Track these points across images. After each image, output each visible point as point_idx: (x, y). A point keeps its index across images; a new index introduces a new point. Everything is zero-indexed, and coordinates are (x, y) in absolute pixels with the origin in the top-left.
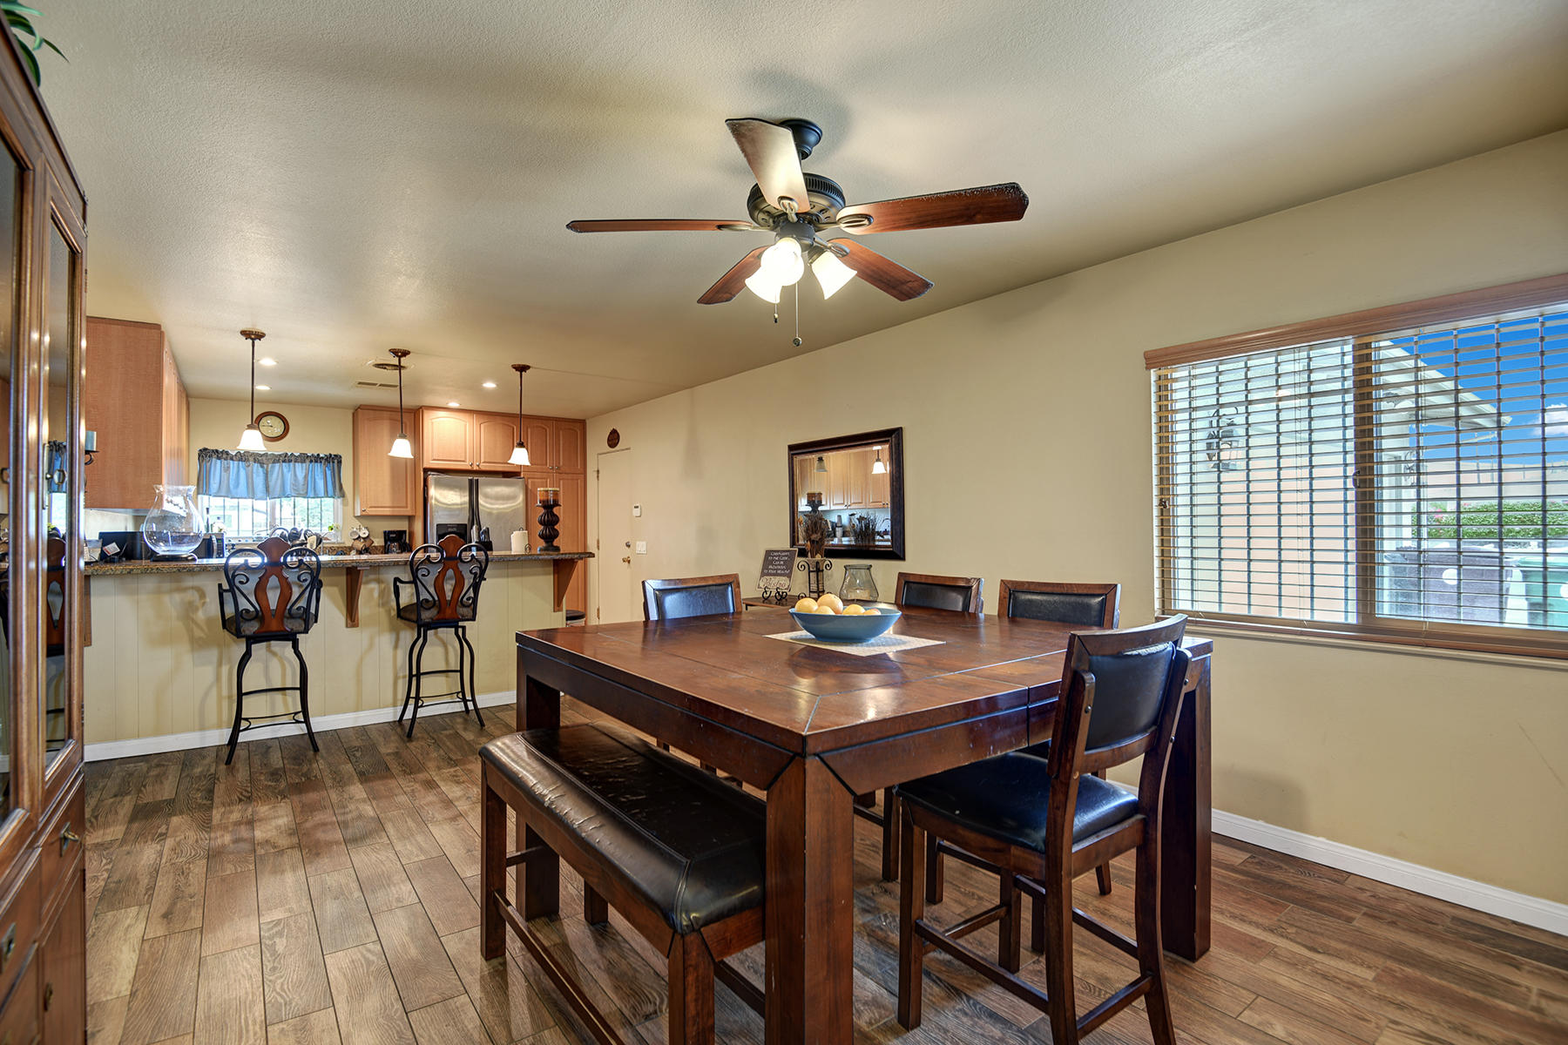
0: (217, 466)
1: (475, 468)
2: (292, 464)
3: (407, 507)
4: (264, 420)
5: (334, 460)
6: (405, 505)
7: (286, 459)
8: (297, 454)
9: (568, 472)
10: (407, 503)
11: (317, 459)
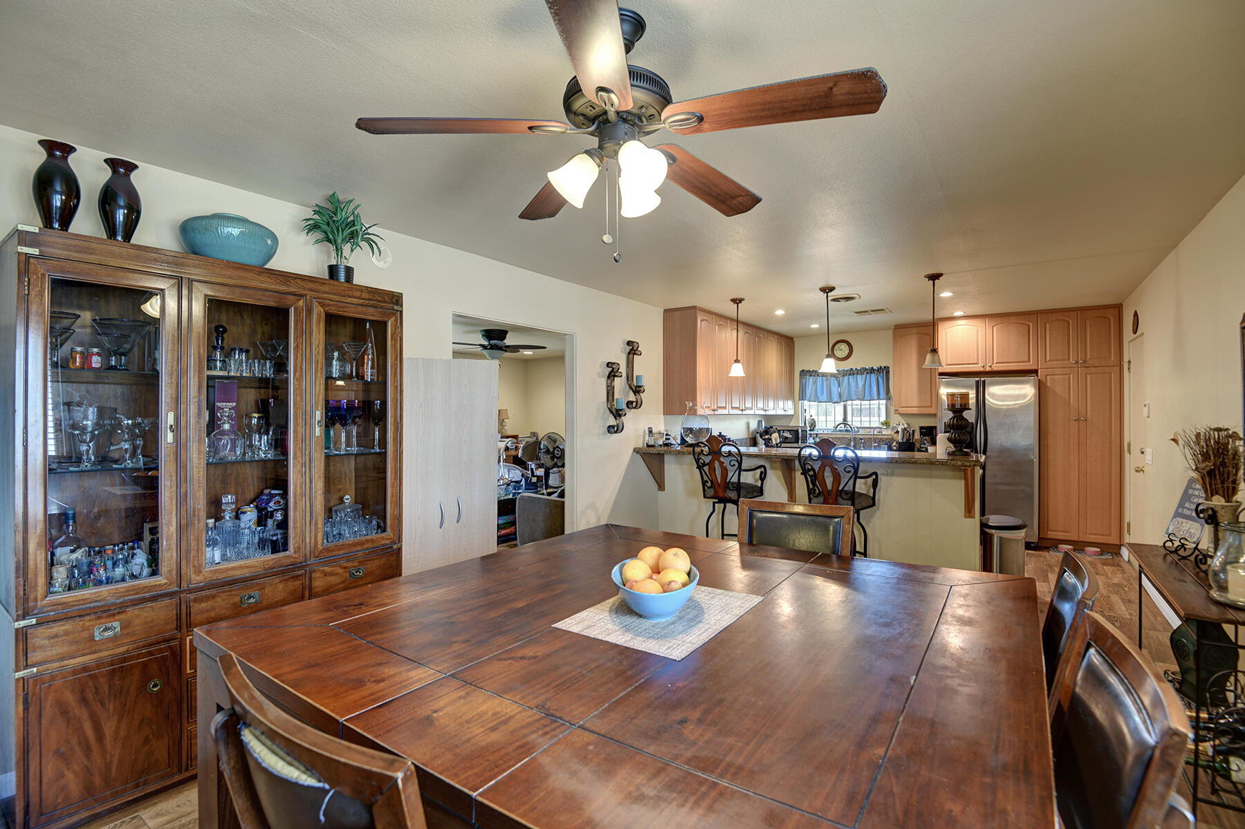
0: (810, 381)
1: (988, 369)
2: (855, 376)
3: (931, 407)
4: (836, 347)
5: (884, 371)
6: (929, 405)
7: (851, 372)
8: (859, 368)
9: (1097, 365)
10: (931, 404)
11: (872, 371)
